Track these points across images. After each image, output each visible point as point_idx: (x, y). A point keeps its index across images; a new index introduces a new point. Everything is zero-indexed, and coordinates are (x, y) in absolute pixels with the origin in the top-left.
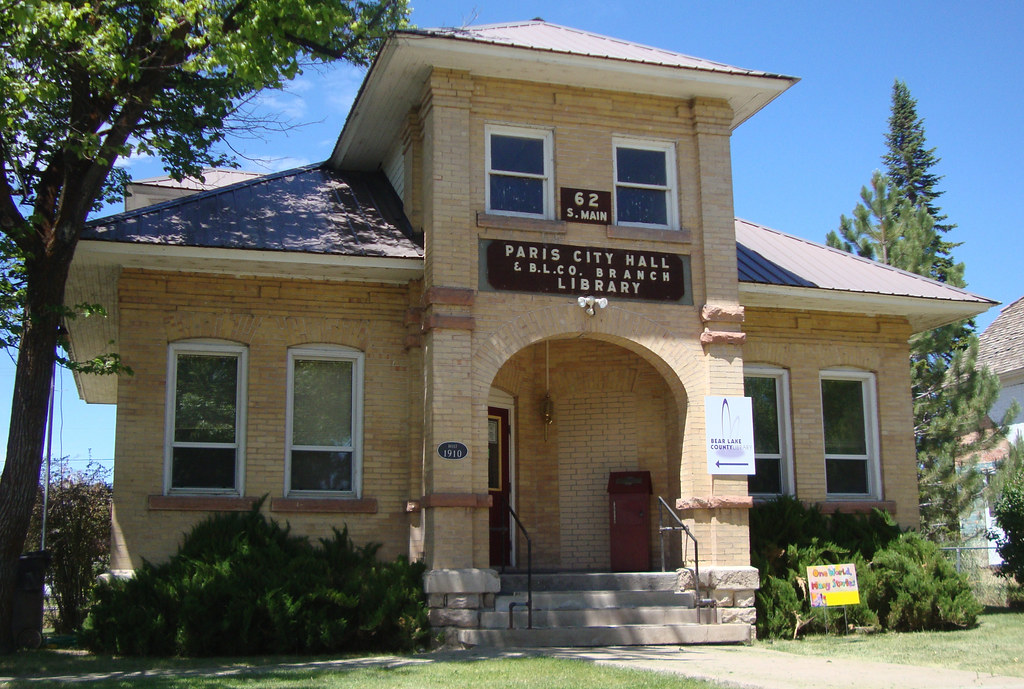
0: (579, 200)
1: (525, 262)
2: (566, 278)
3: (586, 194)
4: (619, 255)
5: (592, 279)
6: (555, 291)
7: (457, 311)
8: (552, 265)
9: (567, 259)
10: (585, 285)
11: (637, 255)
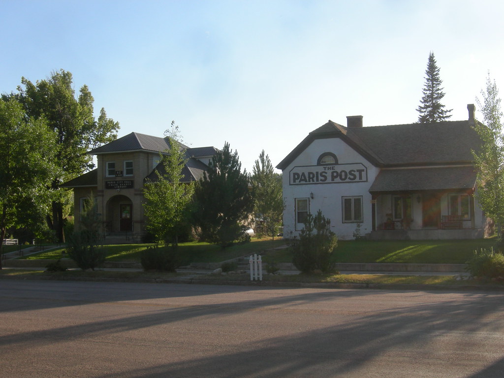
0: (118, 173)
1: (110, 184)
2: (116, 186)
3: (119, 172)
4: (124, 181)
5: (119, 186)
6: (115, 188)
7: (101, 194)
8: (114, 184)
9: (116, 183)
10: (118, 187)
11: (126, 181)
